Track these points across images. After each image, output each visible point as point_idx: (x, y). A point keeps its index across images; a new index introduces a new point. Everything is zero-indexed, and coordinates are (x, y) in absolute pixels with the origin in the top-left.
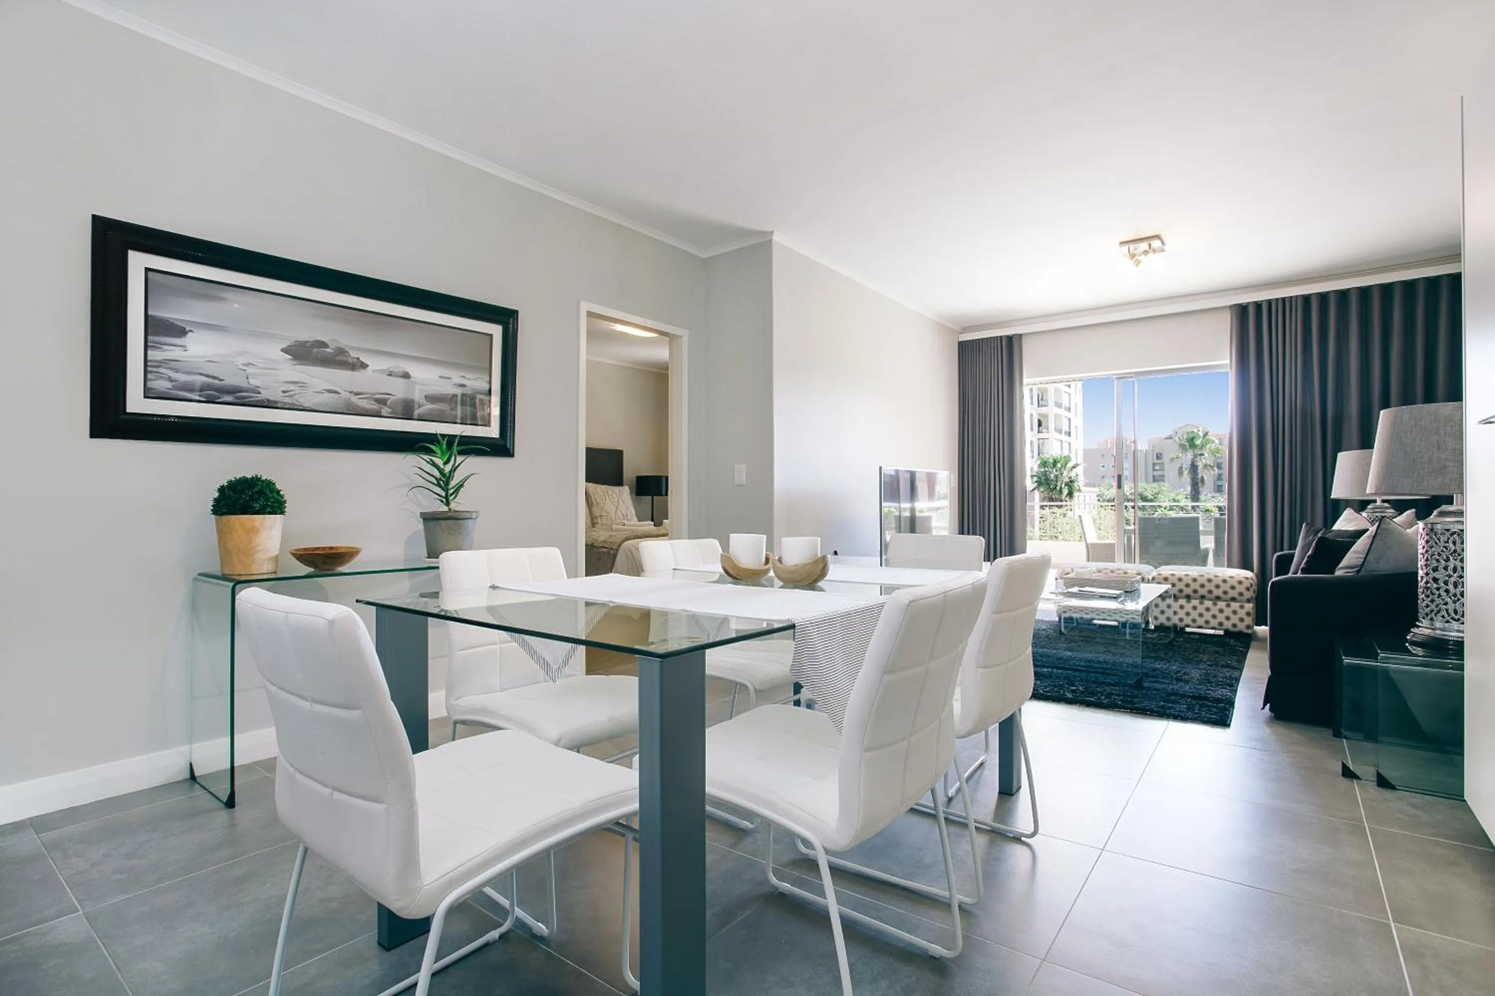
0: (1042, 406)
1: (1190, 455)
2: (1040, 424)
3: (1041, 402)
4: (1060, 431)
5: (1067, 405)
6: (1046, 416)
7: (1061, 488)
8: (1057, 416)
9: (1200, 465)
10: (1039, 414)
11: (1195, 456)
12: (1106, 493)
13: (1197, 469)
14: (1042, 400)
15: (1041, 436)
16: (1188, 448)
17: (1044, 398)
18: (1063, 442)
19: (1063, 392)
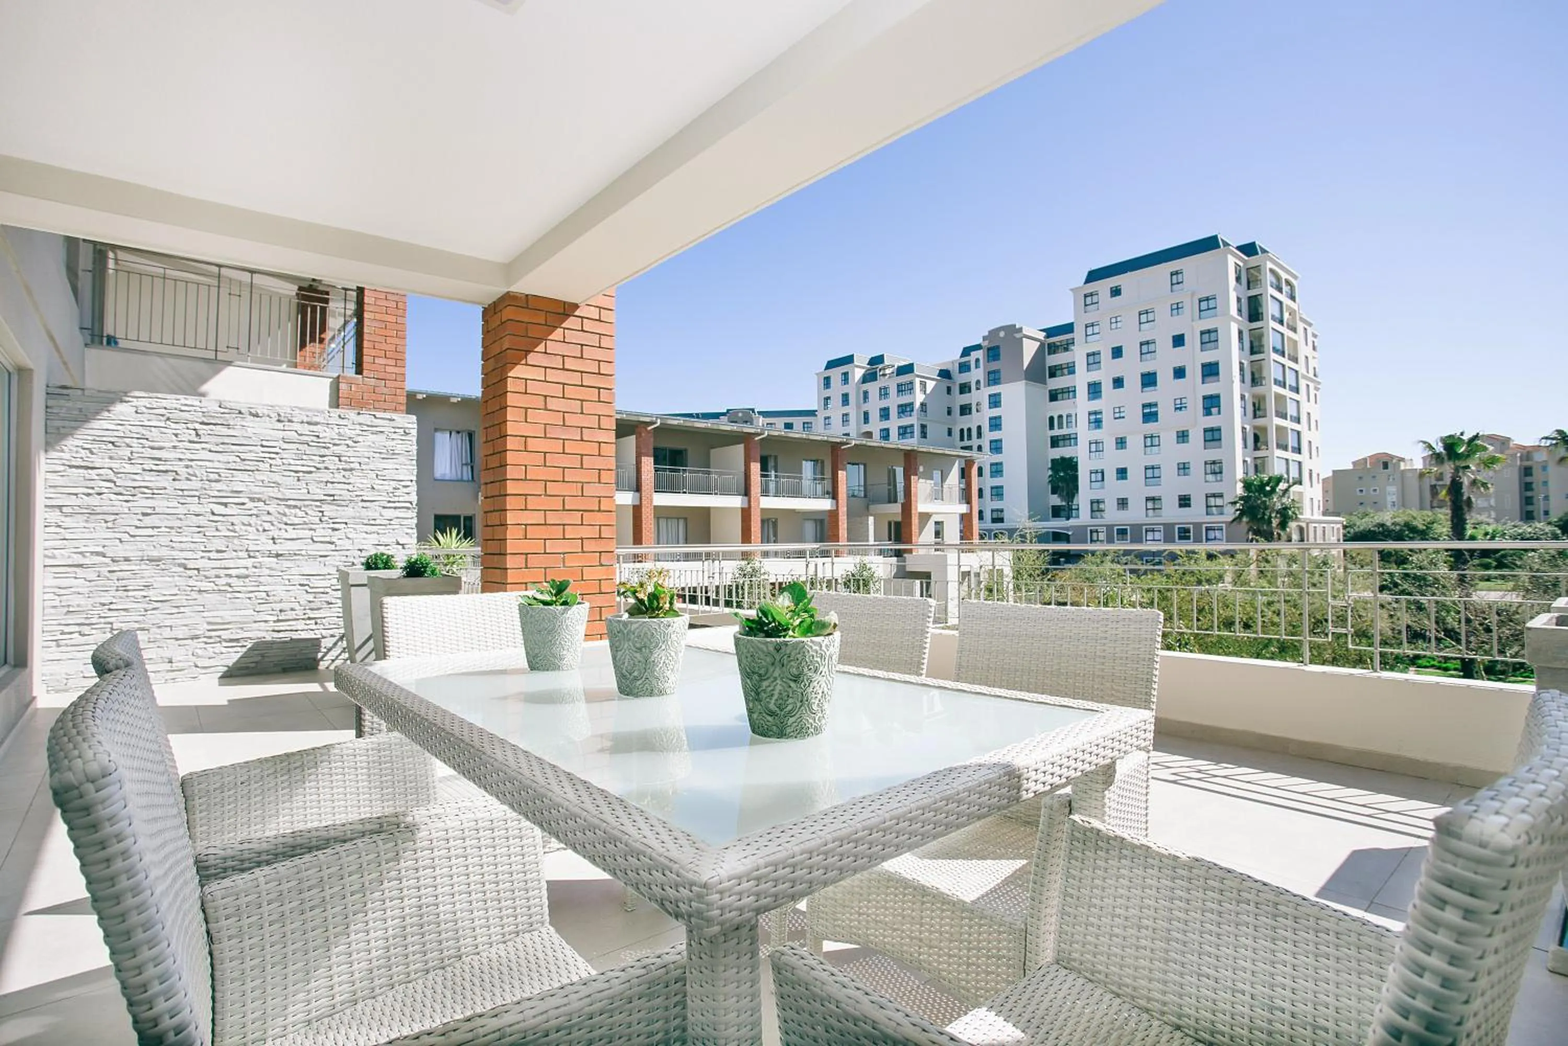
0: (1260, 417)
1: (1448, 469)
2: (1256, 438)
3: (1258, 412)
4: (1285, 448)
5: (1295, 414)
6: (1264, 430)
7: (1270, 517)
8: (1279, 428)
9: (1466, 482)
10: (1255, 428)
11: (1457, 469)
12: (1358, 523)
13: (1461, 488)
14: (1259, 409)
15: (1259, 454)
16: (1446, 458)
17: (1262, 407)
18: (1290, 462)
19: (1288, 400)
